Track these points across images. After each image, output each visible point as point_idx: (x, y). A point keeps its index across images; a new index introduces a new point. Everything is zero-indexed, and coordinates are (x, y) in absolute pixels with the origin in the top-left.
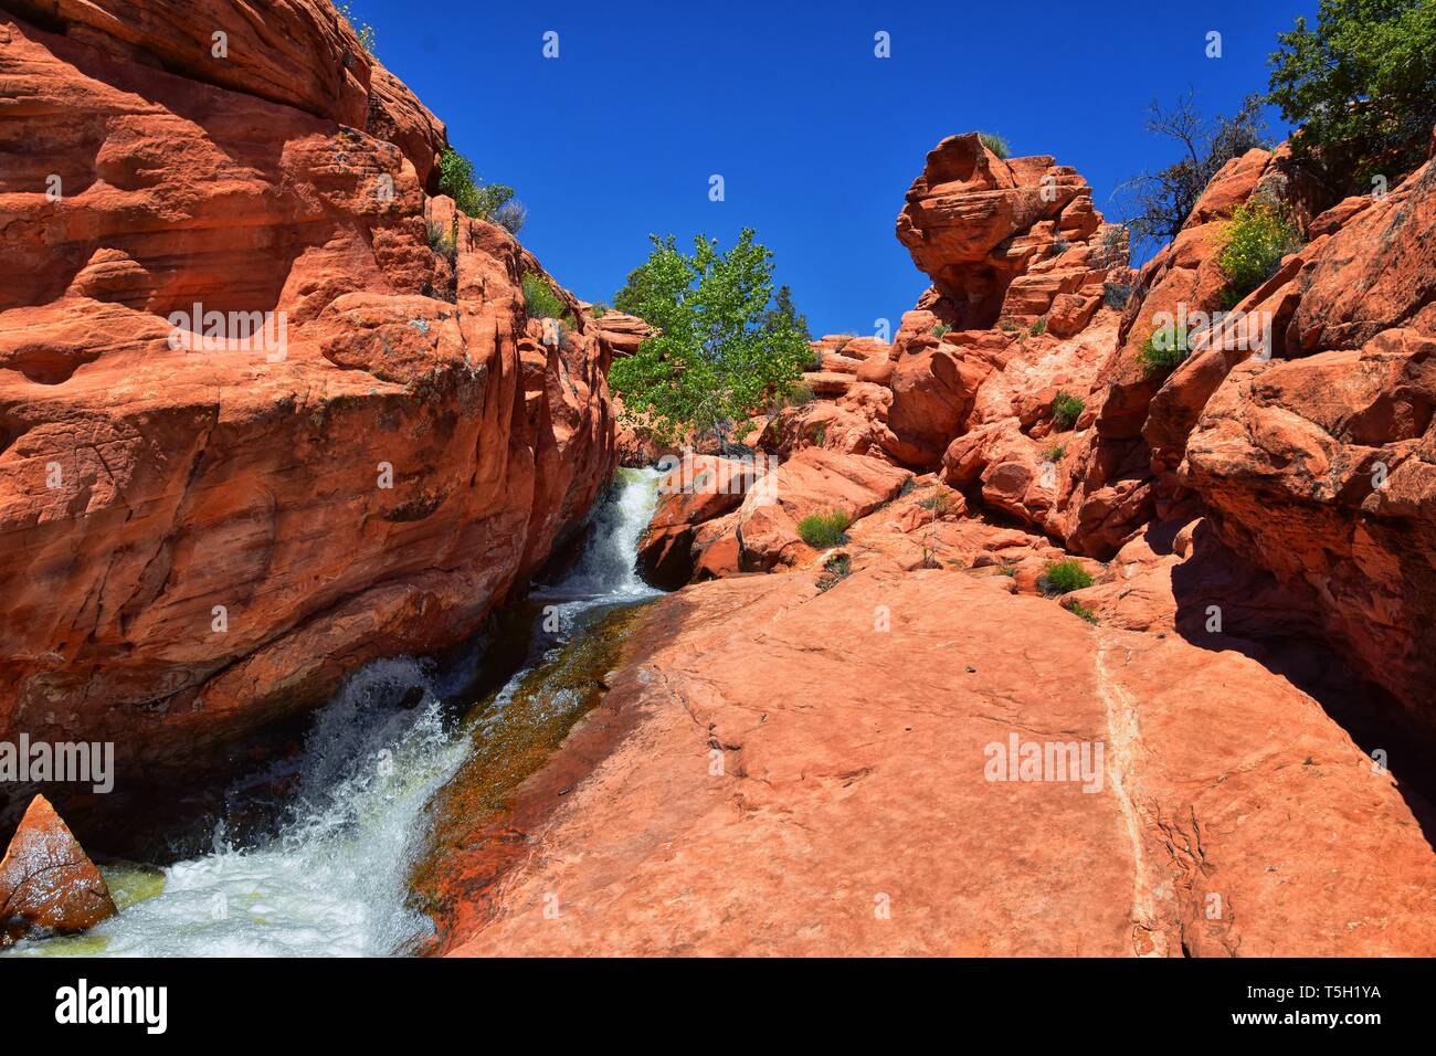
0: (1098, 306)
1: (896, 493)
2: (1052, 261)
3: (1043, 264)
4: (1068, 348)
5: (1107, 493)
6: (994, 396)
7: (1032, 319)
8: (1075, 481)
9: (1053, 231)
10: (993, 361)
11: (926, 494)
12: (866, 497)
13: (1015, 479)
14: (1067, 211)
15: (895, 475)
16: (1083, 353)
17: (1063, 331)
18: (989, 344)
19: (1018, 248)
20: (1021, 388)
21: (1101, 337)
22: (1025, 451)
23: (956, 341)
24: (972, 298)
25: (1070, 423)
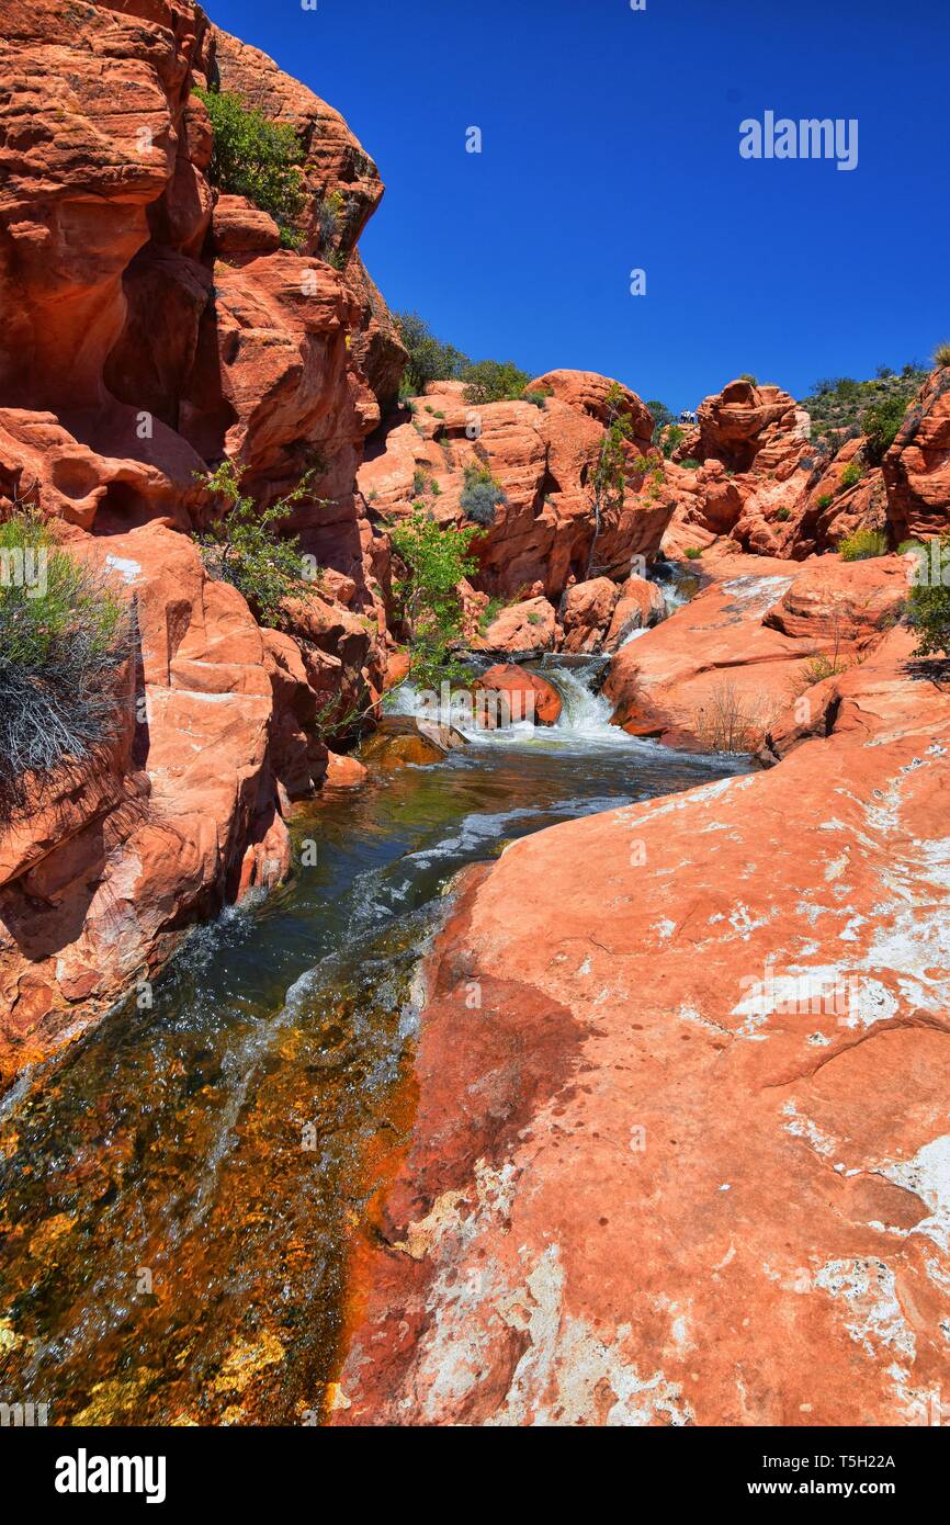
0: (796, 468)
1: (714, 542)
2: (776, 443)
3: (773, 445)
4: (783, 486)
5: (803, 543)
6: (752, 504)
7: (768, 470)
8: (788, 541)
9: (778, 427)
10: (752, 490)
11: (726, 543)
12: (705, 543)
13: (762, 539)
14: (784, 417)
15: (712, 536)
16: (790, 489)
17: (781, 478)
18: (750, 482)
19: (762, 436)
20: (764, 502)
21: (799, 482)
22: (768, 529)
23: (737, 480)
24: (737, 455)
25: (784, 518)
